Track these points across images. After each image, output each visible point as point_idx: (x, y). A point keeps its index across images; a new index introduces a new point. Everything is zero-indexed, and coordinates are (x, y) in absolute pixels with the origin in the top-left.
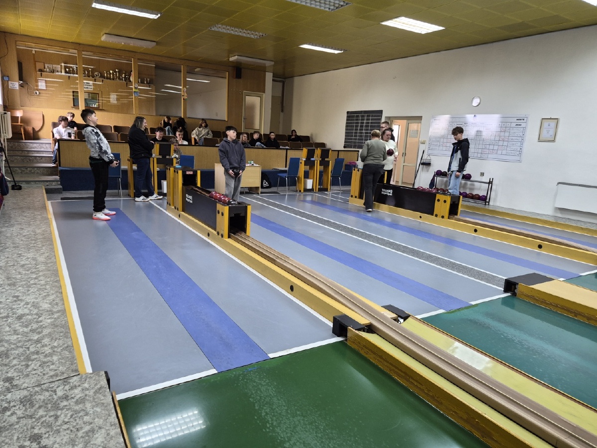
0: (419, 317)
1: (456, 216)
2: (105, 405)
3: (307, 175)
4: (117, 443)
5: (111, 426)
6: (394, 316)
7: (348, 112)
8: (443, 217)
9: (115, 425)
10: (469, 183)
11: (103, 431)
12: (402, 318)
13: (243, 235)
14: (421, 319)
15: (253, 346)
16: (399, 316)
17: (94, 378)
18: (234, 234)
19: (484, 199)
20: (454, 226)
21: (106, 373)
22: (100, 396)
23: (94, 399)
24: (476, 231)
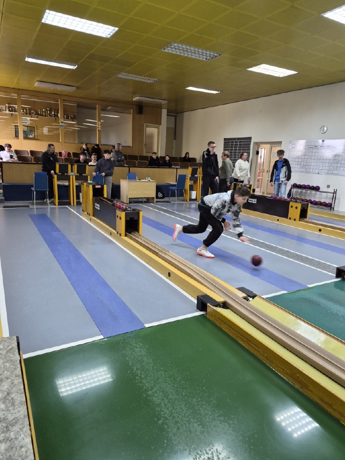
0: (264, 297)
1: (305, 219)
2: (13, 361)
3: (191, 188)
4: (19, 389)
5: (16, 376)
6: (244, 295)
7: (225, 139)
8: (295, 220)
9: (18, 376)
10: (318, 193)
11: (9, 380)
12: (251, 297)
13: (136, 234)
14: (266, 298)
15: (134, 318)
16: (249, 296)
17: (8, 341)
18: (130, 233)
19: (329, 206)
20: (303, 226)
21: (17, 338)
22: (10, 354)
23: (6, 357)
24: (320, 230)
